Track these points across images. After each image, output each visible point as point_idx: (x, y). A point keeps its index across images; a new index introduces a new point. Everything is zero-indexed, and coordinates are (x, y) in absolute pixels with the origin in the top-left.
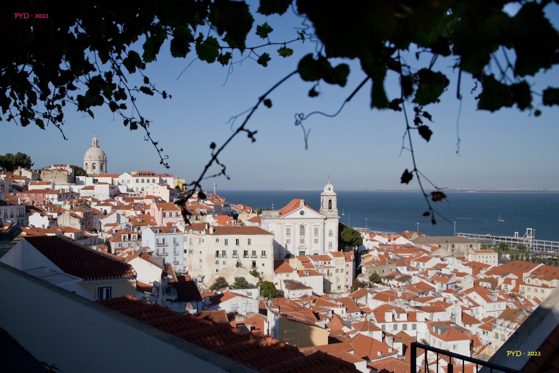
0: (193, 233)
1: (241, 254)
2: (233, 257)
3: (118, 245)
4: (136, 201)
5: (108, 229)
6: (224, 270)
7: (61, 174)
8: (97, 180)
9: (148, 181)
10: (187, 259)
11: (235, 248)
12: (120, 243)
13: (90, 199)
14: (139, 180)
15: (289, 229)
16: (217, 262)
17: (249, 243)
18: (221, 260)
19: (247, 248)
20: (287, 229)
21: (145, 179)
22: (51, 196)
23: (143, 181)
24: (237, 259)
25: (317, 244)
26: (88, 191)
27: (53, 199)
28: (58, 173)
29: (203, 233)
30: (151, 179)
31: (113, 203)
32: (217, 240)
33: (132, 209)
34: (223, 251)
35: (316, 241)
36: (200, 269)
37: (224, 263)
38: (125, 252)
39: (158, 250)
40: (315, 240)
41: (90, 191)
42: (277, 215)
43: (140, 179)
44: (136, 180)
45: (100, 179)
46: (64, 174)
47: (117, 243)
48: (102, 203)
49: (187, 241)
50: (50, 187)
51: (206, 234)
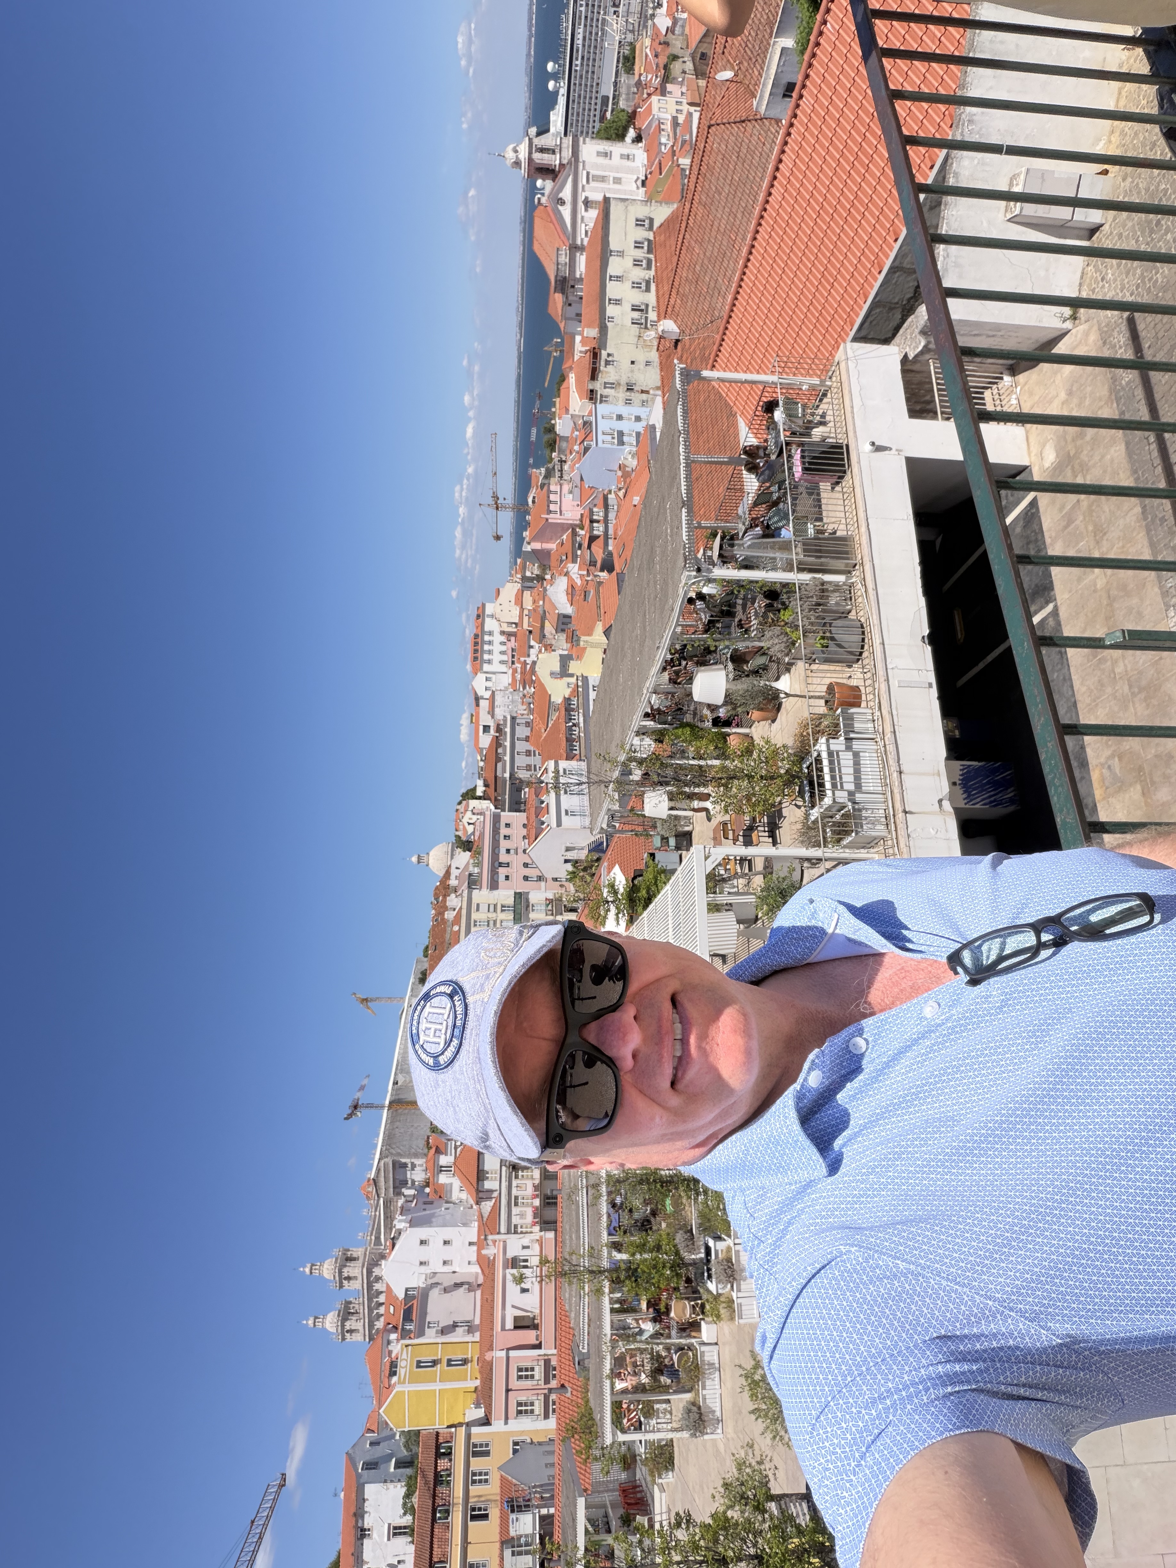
25: (623, 180)
34: (633, 310)
35: (617, 181)
40: (614, 183)
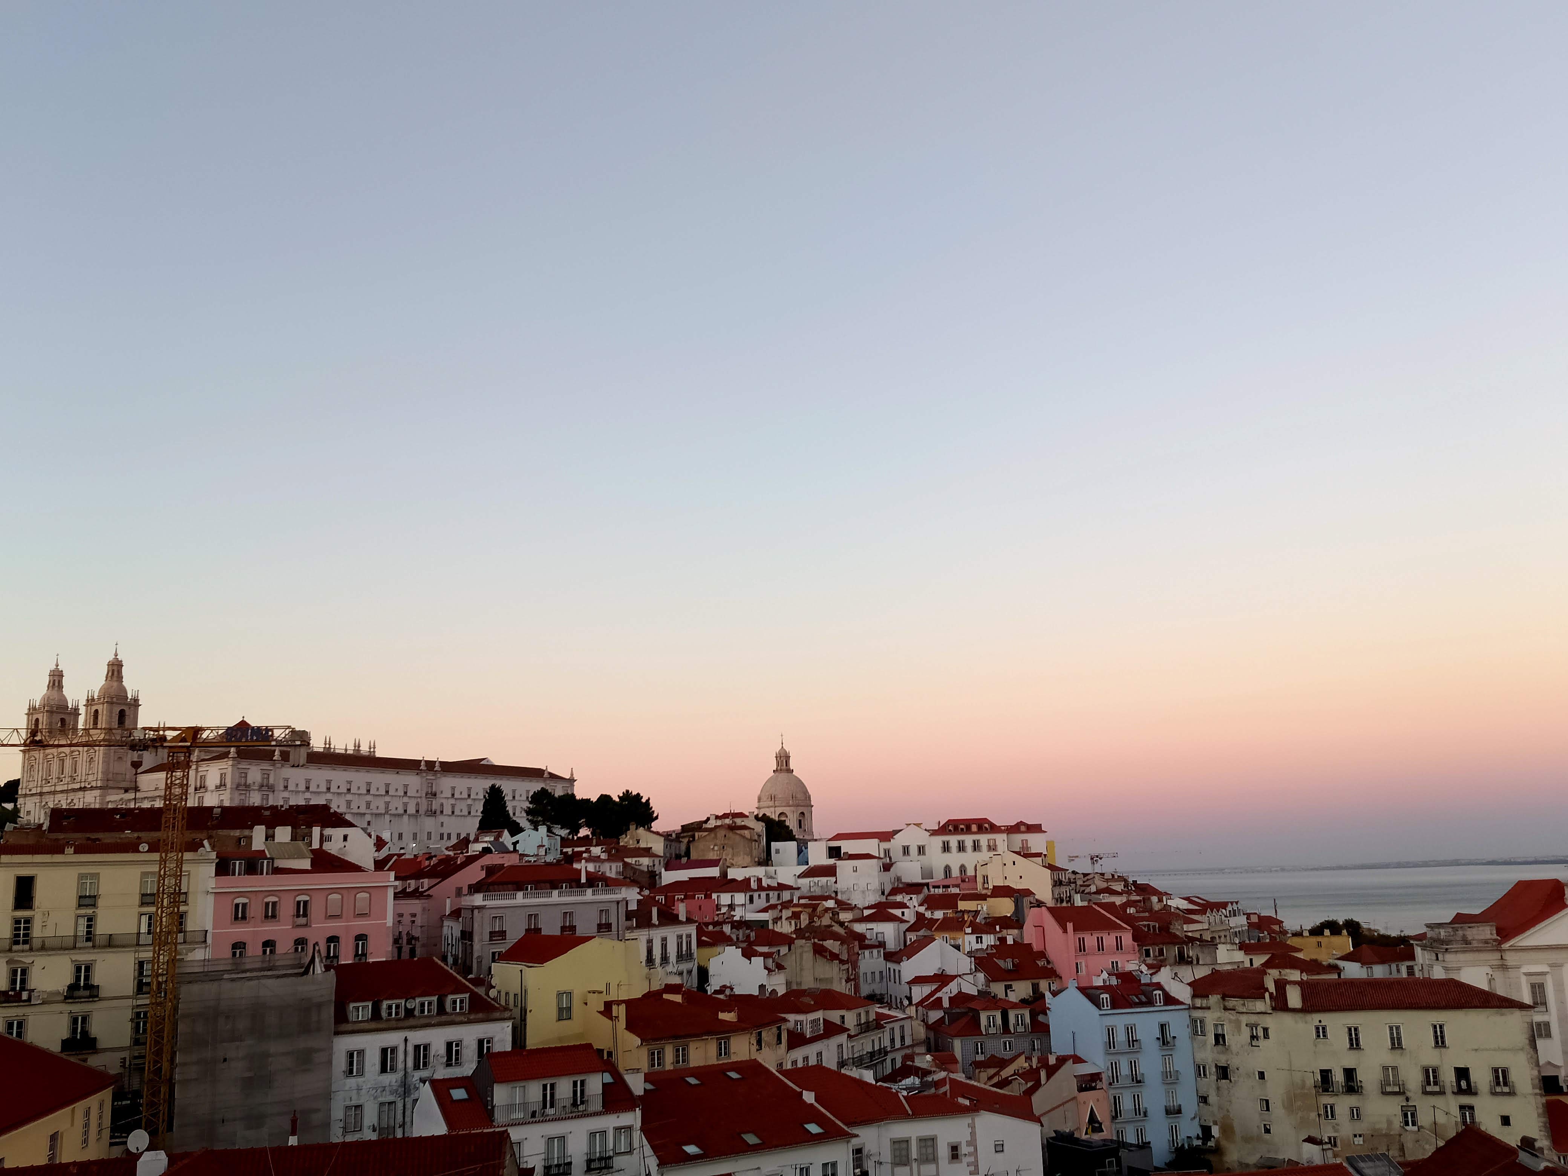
0: (1225, 1009)
1: (1413, 1079)
2: (1385, 1093)
3: (972, 1047)
4: (962, 905)
5: (919, 992)
6: (1359, 1141)
7: (737, 837)
8: (840, 848)
9: (976, 847)
10: (1212, 1099)
11: (1389, 1058)
12: (978, 1039)
13: (830, 904)
14: (951, 844)
15: (1541, 986)
16: (1329, 1112)
17: (1440, 1041)
18: (1343, 1104)
19: (1430, 1057)
20: (1533, 986)
21: (968, 840)
22: (725, 899)
23: (961, 848)
24: (1400, 1101)
26: (816, 879)
27: (731, 907)
28: (730, 834)
29: (1260, 1006)
30: (984, 839)
31: (897, 912)
32: (1321, 1032)
33: (969, 930)
34: (1346, 1069)
36: (1267, 1136)
37: (1356, 1114)
38: (1006, 1072)
39: (1114, 1066)
41: (823, 880)
42: (1489, 936)
43: (953, 840)
44: (941, 845)
45: (847, 847)
46: (743, 837)
47: (971, 1041)
48: (867, 913)
49: (1203, 1034)
50: (714, 872)
51: (1274, 1009)
